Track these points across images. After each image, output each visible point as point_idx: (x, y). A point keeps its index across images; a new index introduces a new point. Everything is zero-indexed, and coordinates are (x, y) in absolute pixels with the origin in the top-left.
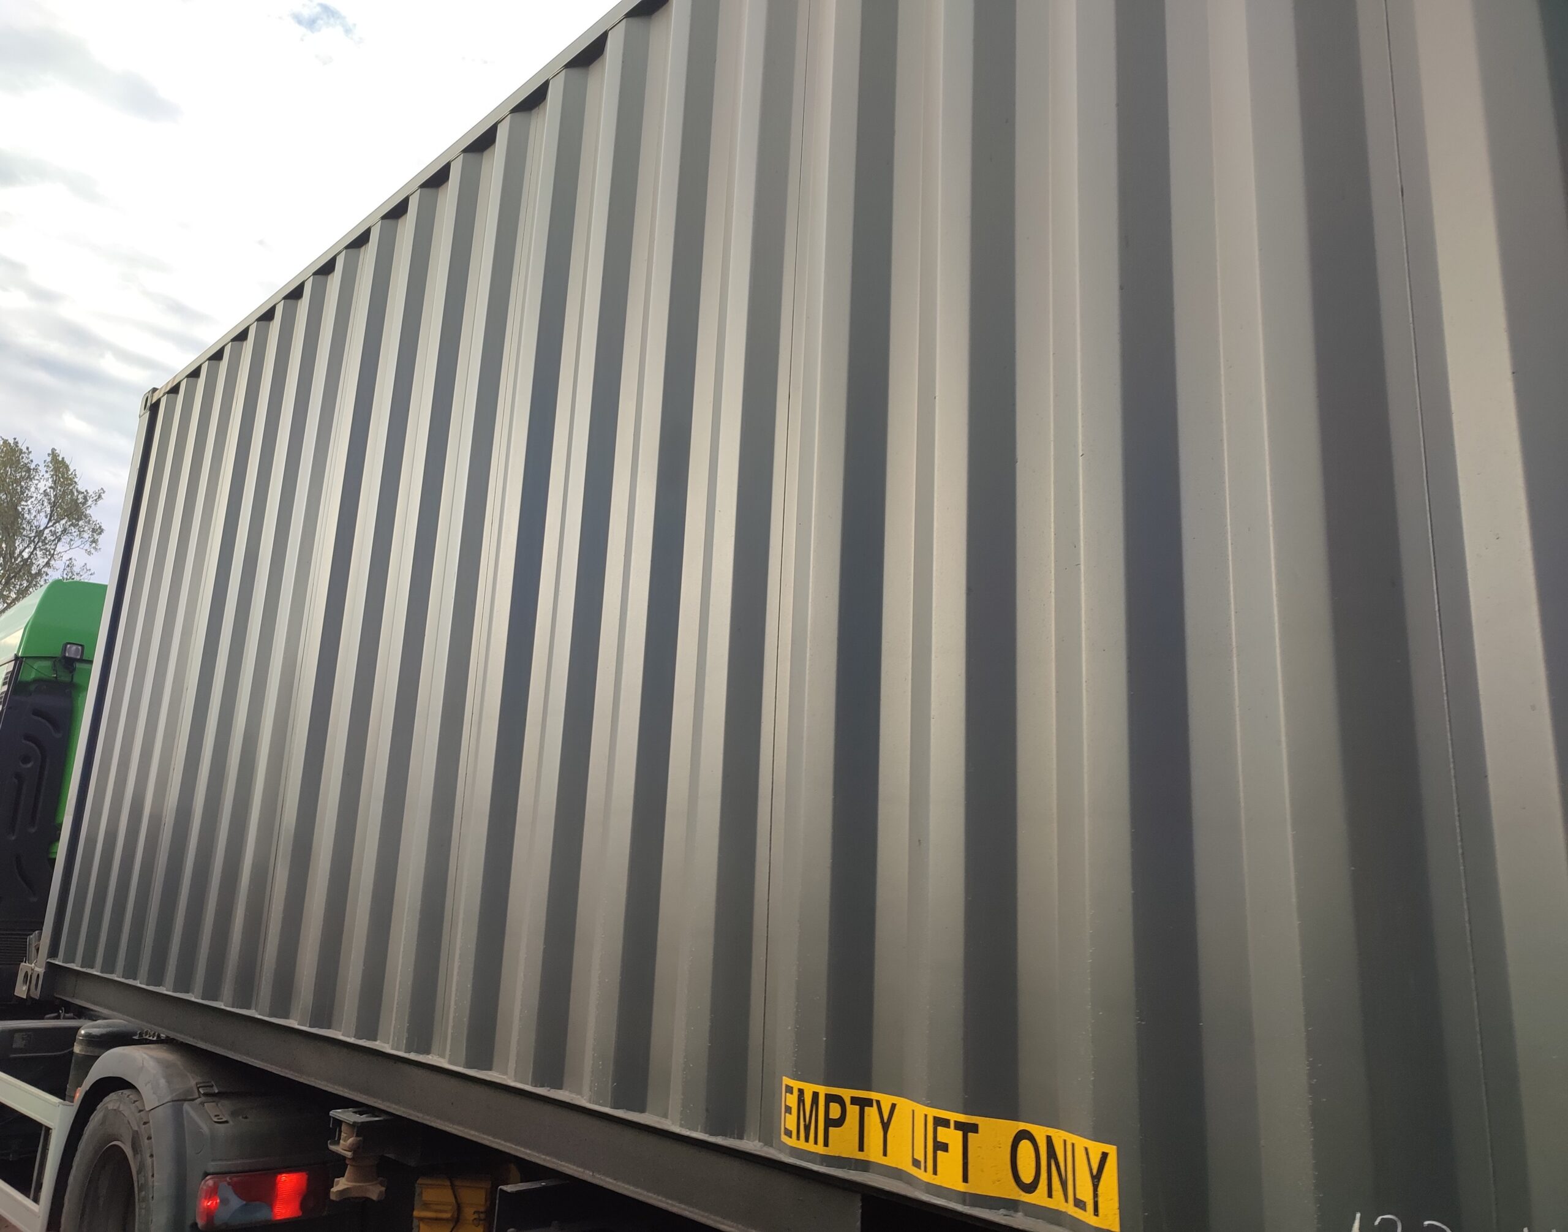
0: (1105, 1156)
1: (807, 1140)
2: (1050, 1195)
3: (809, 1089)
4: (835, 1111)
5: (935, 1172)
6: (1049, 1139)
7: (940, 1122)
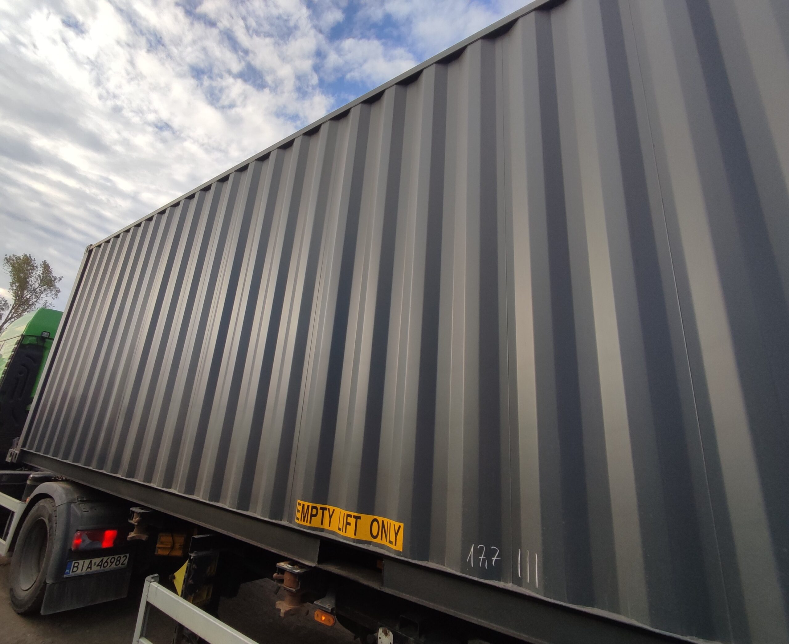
0: (400, 527)
1: (304, 521)
2: (381, 539)
3: (306, 504)
4: (314, 512)
5: (346, 532)
6: (383, 522)
7: (349, 516)
